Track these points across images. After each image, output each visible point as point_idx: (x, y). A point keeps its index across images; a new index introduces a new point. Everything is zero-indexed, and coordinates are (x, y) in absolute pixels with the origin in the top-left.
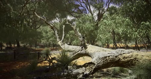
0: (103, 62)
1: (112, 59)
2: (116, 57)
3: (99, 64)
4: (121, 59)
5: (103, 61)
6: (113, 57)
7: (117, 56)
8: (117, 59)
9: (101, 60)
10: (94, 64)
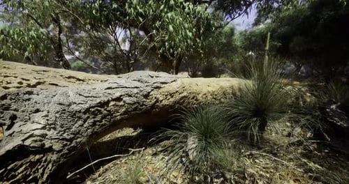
0: (94, 124)
1: (133, 107)
2: (147, 96)
3: (71, 140)
4: (161, 101)
5: (90, 121)
6: (135, 100)
7: (149, 93)
8: (149, 102)
9: (80, 122)
10: (43, 150)
